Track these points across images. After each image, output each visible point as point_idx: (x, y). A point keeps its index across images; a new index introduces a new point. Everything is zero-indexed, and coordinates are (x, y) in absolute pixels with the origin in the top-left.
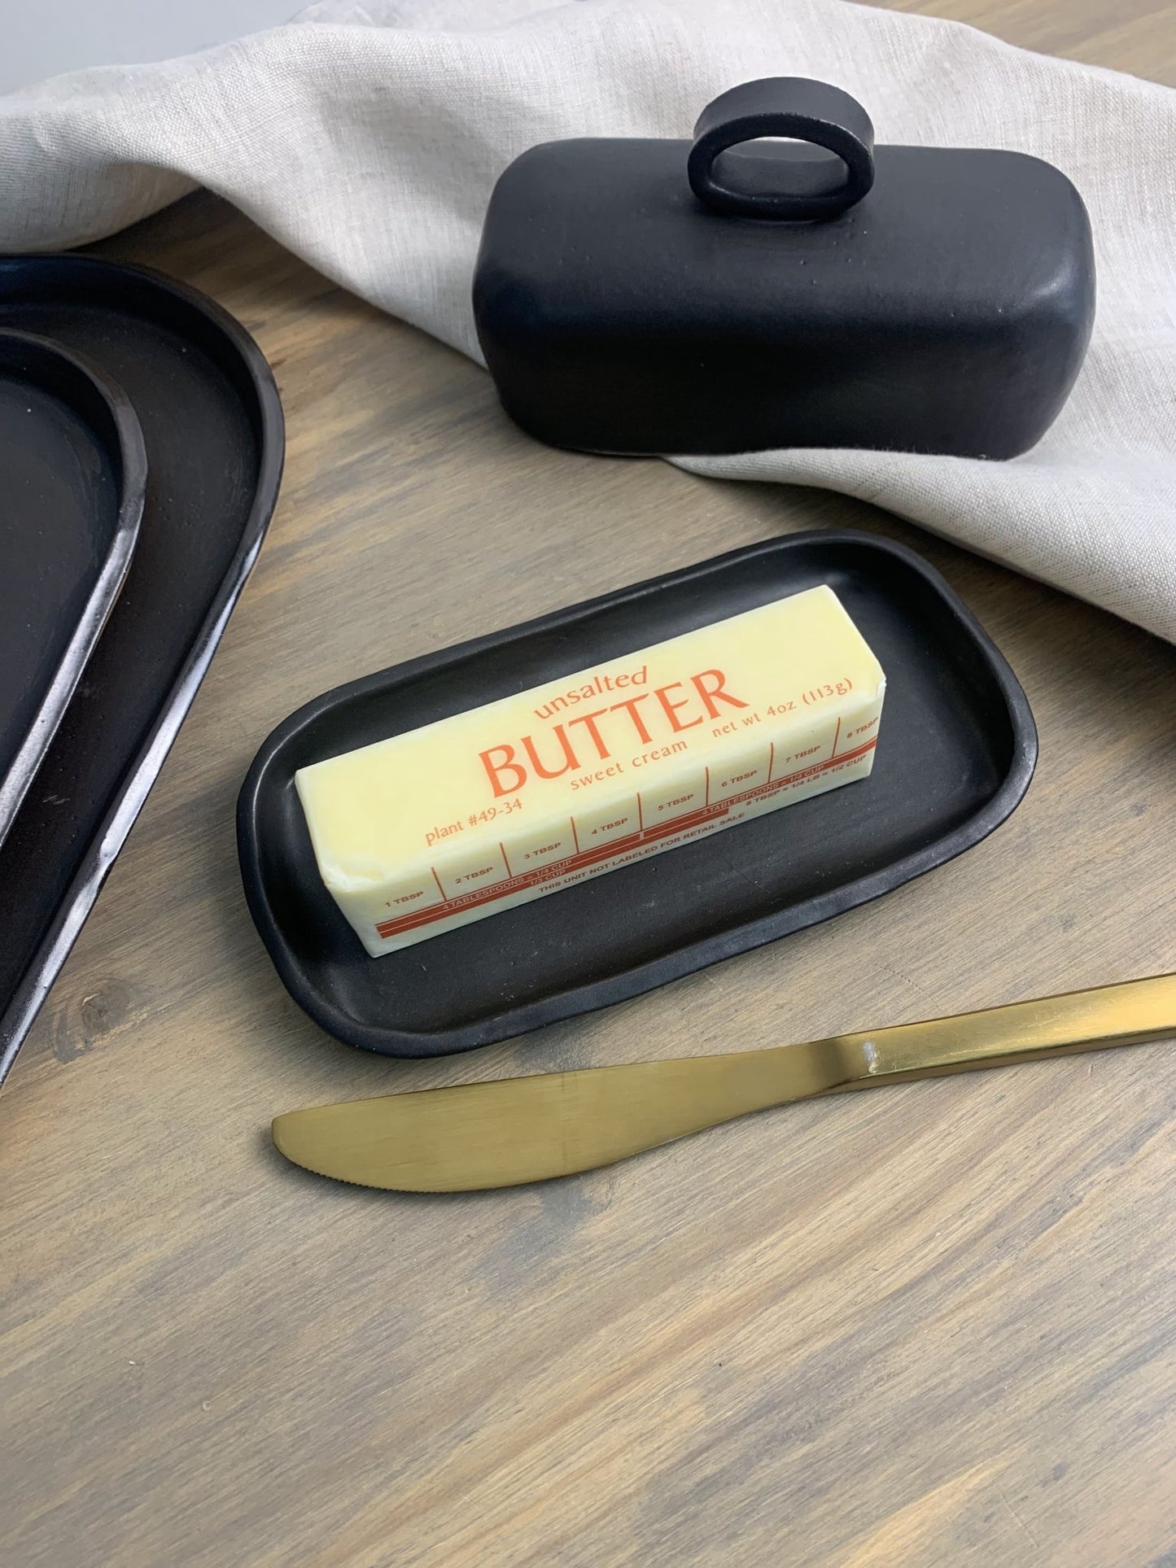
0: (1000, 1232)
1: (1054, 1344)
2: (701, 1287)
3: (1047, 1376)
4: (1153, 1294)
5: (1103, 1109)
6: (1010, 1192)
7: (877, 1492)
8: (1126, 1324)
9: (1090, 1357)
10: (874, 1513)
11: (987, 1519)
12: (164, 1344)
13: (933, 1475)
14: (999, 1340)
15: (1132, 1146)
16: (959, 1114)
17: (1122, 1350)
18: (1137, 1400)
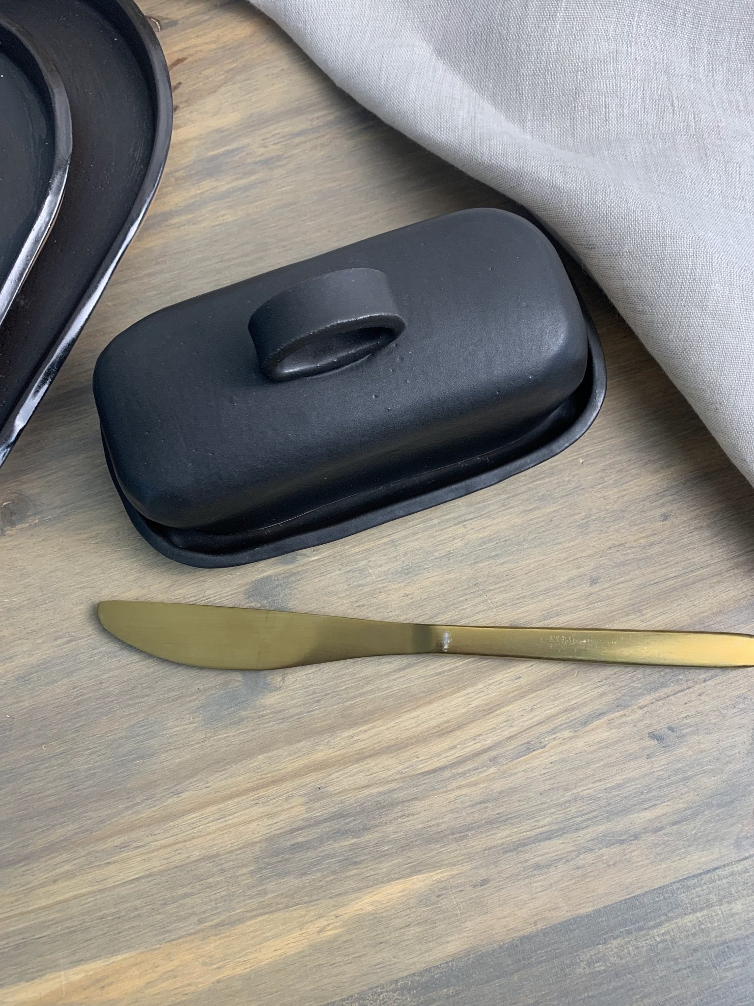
0: (493, 753)
1: (504, 818)
2: (320, 745)
3: (493, 834)
4: (567, 805)
5: (576, 697)
6: (506, 733)
7: (385, 870)
8: (547, 817)
9: (521, 830)
10: (381, 880)
11: (439, 896)
12: (26, 710)
13: (415, 870)
14: (473, 810)
15: (585, 723)
16: (492, 681)
17: (538, 830)
18: (538, 857)
